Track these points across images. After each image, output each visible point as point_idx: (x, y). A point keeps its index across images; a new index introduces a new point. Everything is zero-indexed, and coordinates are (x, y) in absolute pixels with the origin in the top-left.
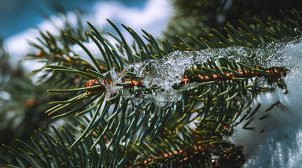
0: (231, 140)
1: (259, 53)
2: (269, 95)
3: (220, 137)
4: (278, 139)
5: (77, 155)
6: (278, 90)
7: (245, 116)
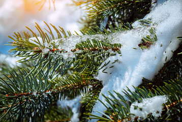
0: (97, 78)
1: (110, 37)
2: (114, 57)
3: (93, 77)
4: (117, 76)
5: (29, 84)
6: (118, 54)
7: (103, 66)
